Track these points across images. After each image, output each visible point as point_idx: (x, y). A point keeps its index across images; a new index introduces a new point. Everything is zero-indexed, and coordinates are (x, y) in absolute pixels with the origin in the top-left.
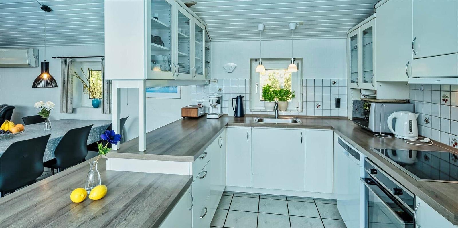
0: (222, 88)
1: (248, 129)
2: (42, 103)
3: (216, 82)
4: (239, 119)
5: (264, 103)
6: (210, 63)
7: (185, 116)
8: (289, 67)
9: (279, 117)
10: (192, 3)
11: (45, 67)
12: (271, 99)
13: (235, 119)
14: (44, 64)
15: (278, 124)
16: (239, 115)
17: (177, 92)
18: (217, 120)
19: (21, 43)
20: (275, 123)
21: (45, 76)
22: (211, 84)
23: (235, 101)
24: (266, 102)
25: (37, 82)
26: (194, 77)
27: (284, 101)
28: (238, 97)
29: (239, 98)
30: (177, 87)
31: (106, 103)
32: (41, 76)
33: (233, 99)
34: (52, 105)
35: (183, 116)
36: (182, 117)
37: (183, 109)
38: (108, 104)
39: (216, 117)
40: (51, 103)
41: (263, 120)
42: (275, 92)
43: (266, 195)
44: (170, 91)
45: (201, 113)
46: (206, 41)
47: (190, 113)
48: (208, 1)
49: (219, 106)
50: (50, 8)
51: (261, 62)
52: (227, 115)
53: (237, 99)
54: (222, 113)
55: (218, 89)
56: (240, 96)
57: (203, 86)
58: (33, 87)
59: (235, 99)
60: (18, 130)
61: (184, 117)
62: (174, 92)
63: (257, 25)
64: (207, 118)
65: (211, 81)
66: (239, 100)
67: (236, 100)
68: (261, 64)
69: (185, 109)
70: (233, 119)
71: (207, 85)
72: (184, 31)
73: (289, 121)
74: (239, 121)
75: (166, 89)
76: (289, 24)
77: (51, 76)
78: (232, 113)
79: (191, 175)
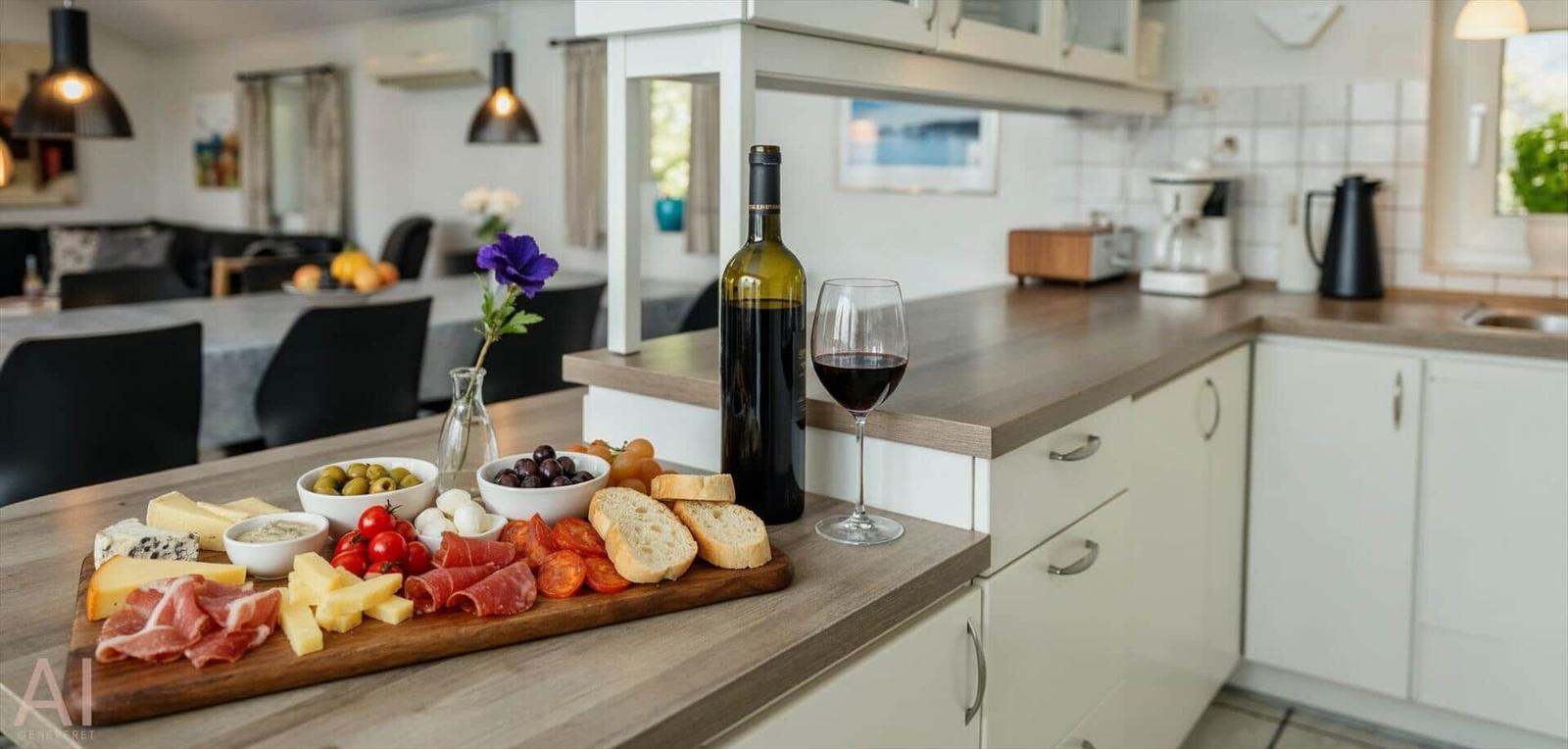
0: (1243, 138)
1: (1403, 360)
2: (483, 195)
3: (1210, 104)
5: (1528, 229)
7: (1025, 272)
11: (504, 70)
14: (499, 61)
18: (1204, 302)
21: (503, 104)
22: (1181, 114)
23: (1323, 205)
25: (480, 125)
26: (1065, 54)
28: (1346, 181)
29: (1350, 188)
32: (491, 105)
33: (1309, 196)
35: (1014, 270)
36: (1010, 273)
37: (1017, 237)
39: (1198, 285)
45: (1117, 261)
52: (1270, 287)
53: (1340, 193)
54: (1235, 269)
55: (1218, 142)
56: (1359, 179)
59: (1328, 194)
60: (375, 280)
61: (1021, 278)
64: (1144, 289)
65: (1178, 98)
66: (1352, 201)
67: (1329, 201)
71: (1157, 123)
77: (522, 104)
78: (1303, 277)
79: (983, 527)
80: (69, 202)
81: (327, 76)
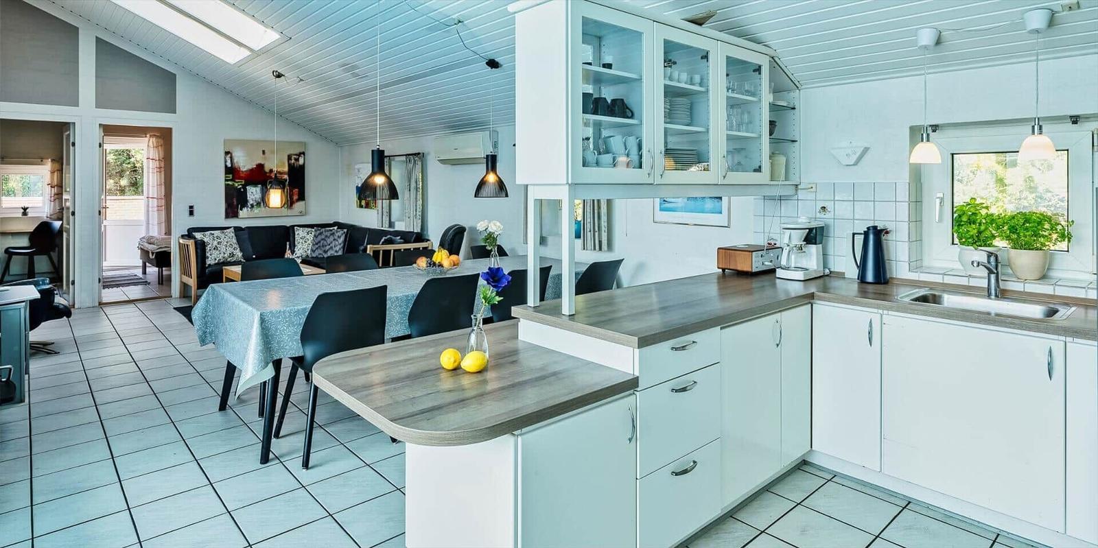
0: (829, 205)
2: (487, 223)
3: (814, 189)
4: (871, 288)
5: (960, 252)
6: (796, 144)
7: (726, 267)
8: (1023, 145)
9: (1002, 294)
10: (705, 15)
11: (492, 162)
12: (979, 240)
13: (859, 288)
14: (489, 158)
15: (997, 315)
16: (870, 277)
17: (721, 213)
18: (802, 283)
19: (473, 123)
20: (989, 314)
21: (491, 178)
22: (801, 195)
23: (859, 240)
24: (966, 249)
25: (481, 188)
26: (724, 177)
27: (1032, 249)
28: (868, 228)
29: (871, 231)
30: (721, 198)
31: (588, 230)
32: (486, 177)
33: (854, 234)
34: (499, 227)
35: (720, 266)
36: (719, 268)
37: (721, 250)
38: (590, 231)
39: (802, 275)
40: (498, 224)
41: (940, 297)
42: (991, 220)
43: (928, 507)
44: (706, 210)
45: (766, 263)
46: (776, 90)
47: (736, 261)
48: (745, 2)
49: (813, 249)
50: (498, 63)
51: (928, 135)
52: (841, 276)
53: (866, 234)
54: (825, 267)
55: (819, 208)
56: (875, 228)
57: (781, 199)
58: (476, 196)
59: (861, 234)
60: (450, 263)
61: (724, 270)
62: (715, 213)
63: (915, 33)
64: (777, 276)
65: (799, 187)
66: (871, 237)
67: (863, 237)
68: (928, 140)
69: (725, 253)
70: (855, 286)
71: (789, 198)
72: (697, 78)
73: (1036, 311)
74: (871, 296)
75: (699, 203)
76: (1023, 14)
77: (499, 178)
78: (852, 272)
79: (637, 374)
80: (302, 214)
81: (417, 157)
